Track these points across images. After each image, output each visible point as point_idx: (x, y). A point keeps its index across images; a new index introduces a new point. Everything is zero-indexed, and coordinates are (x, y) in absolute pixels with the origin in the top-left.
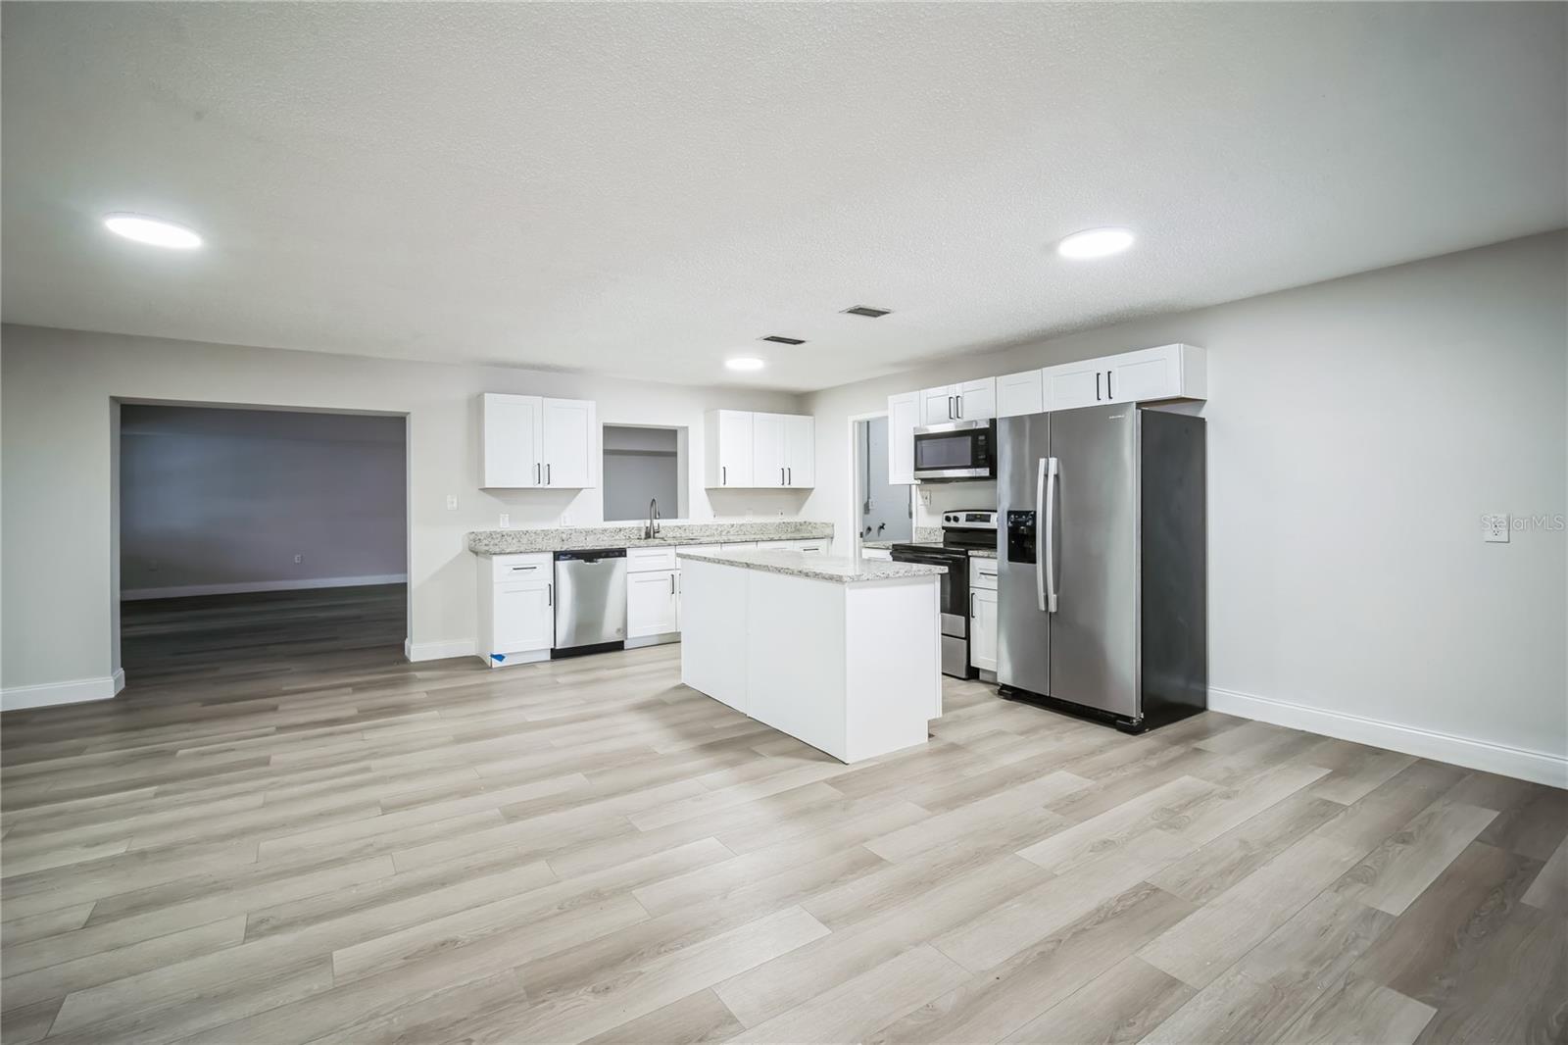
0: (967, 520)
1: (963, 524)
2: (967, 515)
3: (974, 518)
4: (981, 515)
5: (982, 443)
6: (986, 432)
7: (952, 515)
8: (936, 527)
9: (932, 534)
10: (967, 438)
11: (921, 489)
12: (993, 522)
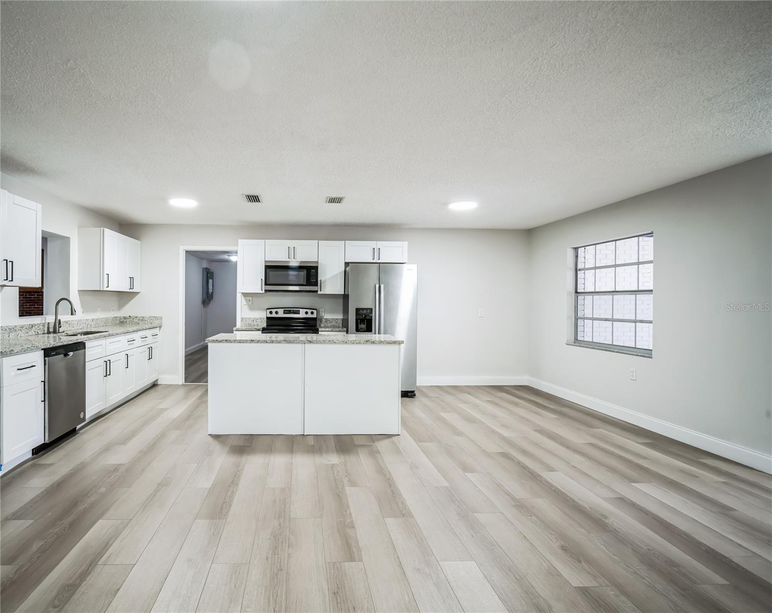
0: (284, 313)
1: (281, 314)
2: (284, 310)
3: (288, 312)
4: (293, 310)
5: (314, 274)
6: (316, 268)
7: (274, 311)
8: (257, 317)
9: (255, 322)
10: (303, 270)
11: (244, 296)
12: (302, 314)
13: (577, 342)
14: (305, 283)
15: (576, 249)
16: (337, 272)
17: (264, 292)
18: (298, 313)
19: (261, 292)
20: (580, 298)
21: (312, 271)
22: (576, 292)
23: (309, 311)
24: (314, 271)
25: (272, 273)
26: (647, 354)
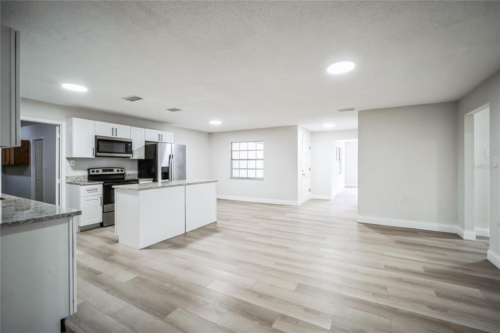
0: (103, 171)
1: (100, 172)
2: (103, 169)
3: (106, 171)
4: (109, 169)
5: (130, 146)
6: (131, 143)
7: (95, 170)
8: (81, 175)
9: (78, 178)
10: (123, 144)
11: (68, 160)
12: (115, 172)
13: (232, 178)
14: (125, 152)
15: (232, 143)
16: (141, 146)
17: (94, 157)
18: (112, 171)
19: (93, 157)
20: (233, 161)
21: (129, 144)
22: (232, 159)
23: (120, 169)
24: (130, 145)
25: (101, 144)
26: (262, 179)
